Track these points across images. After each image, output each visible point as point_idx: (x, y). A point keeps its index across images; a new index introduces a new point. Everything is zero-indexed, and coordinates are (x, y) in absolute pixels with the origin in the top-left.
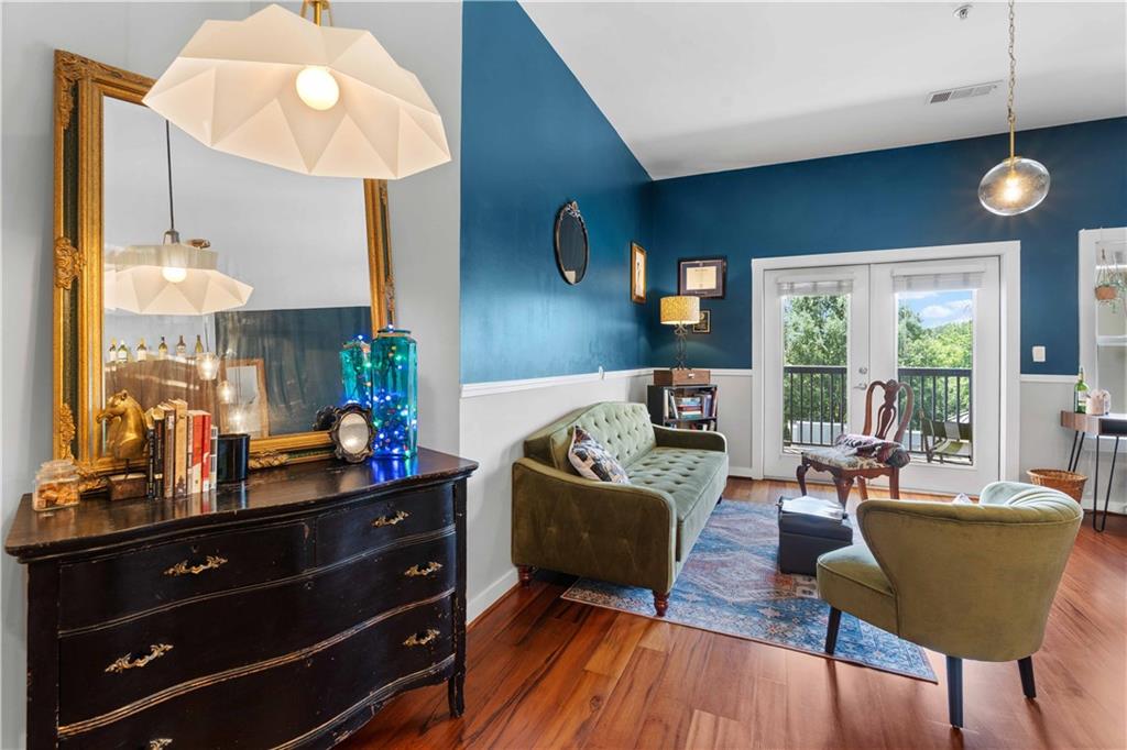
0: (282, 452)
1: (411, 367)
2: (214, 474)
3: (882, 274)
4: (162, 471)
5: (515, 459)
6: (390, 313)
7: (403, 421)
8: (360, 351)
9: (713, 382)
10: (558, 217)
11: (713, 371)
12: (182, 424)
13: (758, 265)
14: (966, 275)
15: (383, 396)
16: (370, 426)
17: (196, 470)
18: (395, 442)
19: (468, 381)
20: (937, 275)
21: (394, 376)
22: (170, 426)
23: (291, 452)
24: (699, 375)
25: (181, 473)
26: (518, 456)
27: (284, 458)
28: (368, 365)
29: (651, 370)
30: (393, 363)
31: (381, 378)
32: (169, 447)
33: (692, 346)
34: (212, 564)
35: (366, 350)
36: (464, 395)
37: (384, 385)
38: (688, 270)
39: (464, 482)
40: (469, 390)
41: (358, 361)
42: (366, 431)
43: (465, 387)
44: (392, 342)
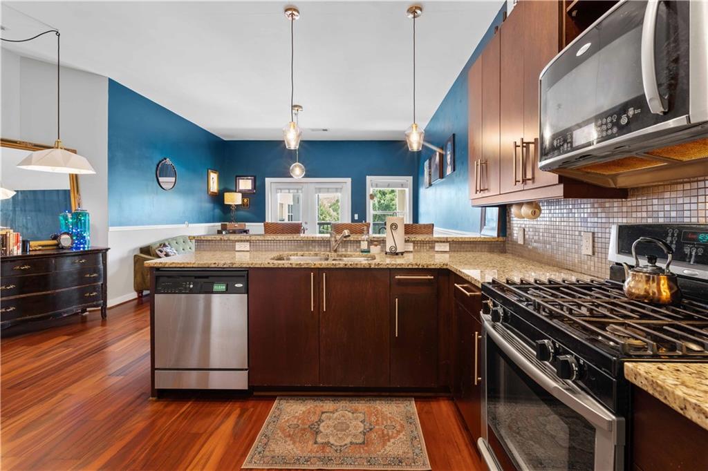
0: (40, 246)
1: (87, 221)
2: (21, 249)
3: (312, 187)
4: (6, 247)
5: (136, 254)
6: (79, 204)
7: (84, 237)
8: (67, 216)
9: (247, 228)
10: (158, 166)
11: (247, 224)
12: (11, 235)
13: (268, 180)
14: (337, 189)
15: (76, 230)
16: (72, 238)
17: (15, 248)
18: (81, 243)
19: (112, 225)
20: (328, 188)
21: (81, 223)
22: (8, 235)
23: (43, 246)
24: (240, 225)
25: (11, 248)
26: (138, 253)
27: (40, 248)
28: (70, 220)
29: (220, 224)
30: (80, 220)
31: (76, 225)
32: (8, 241)
33: (242, 213)
34: (26, 267)
35: (69, 216)
36: (110, 230)
37: (77, 226)
38: (240, 181)
39: (105, 253)
40: (111, 229)
41: (66, 219)
42: (71, 241)
43: (110, 228)
44: (80, 213)
